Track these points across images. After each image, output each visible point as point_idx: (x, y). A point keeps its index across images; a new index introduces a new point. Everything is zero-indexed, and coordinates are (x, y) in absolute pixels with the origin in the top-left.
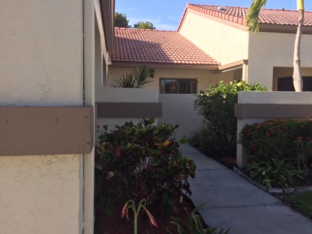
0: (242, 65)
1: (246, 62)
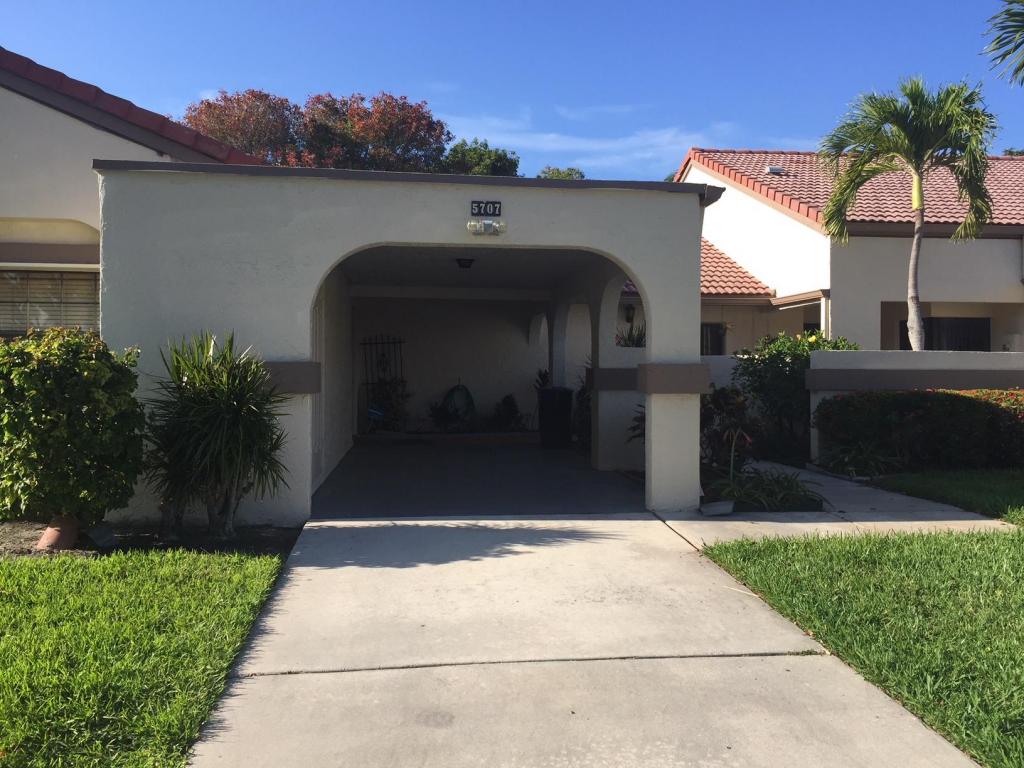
0: (819, 299)
1: (826, 293)
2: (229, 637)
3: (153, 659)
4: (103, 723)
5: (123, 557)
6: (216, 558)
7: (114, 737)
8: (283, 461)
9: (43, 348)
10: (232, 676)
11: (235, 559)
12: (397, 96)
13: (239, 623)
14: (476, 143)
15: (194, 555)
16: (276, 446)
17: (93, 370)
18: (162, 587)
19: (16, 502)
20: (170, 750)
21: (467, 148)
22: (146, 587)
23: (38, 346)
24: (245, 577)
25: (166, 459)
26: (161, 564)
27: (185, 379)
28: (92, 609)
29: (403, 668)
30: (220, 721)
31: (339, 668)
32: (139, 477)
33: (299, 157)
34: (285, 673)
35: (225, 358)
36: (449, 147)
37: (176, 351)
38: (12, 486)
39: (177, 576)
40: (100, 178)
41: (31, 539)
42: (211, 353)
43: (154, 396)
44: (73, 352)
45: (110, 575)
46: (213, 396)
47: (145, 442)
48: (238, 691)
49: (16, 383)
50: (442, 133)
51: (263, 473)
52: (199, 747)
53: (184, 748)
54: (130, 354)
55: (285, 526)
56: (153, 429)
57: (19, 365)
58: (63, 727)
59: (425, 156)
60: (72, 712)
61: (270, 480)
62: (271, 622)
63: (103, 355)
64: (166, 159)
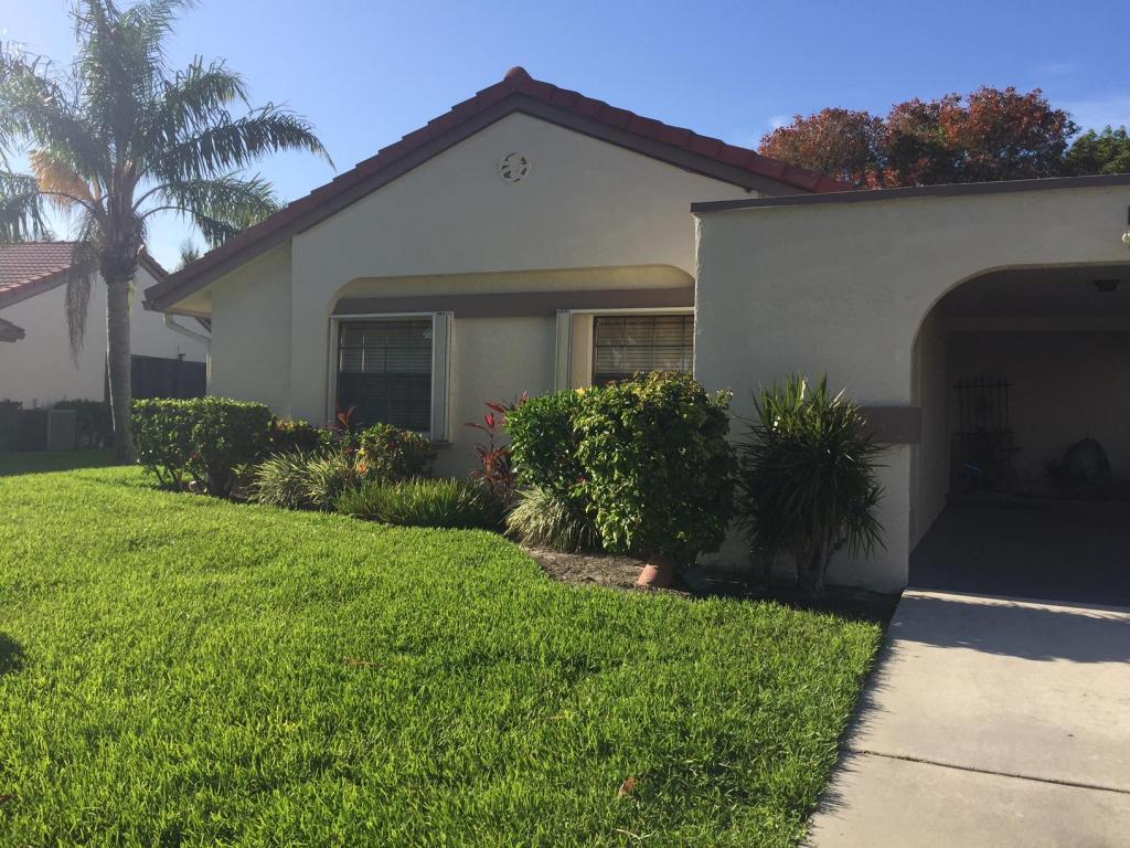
2: (835, 704)
3: (761, 714)
4: (720, 770)
5: (718, 602)
6: (810, 615)
7: (732, 787)
8: (879, 518)
9: (648, 391)
10: (845, 751)
11: (831, 620)
12: (1001, 88)
13: (844, 691)
14: (1109, 131)
15: (787, 609)
16: (872, 501)
17: (692, 413)
18: (760, 639)
19: (622, 537)
20: (788, 815)
21: (1096, 139)
22: (745, 636)
23: (643, 389)
24: (845, 642)
25: (756, 507)
26: (756, 614)
27: (776, 424)
28: (696, 651)
29: (1050, 782)
30: (837, 796)
31: (967, 765)
32: (730, 522)
33: (880, 177)
34: (903, 758)
35: (817, 403)
36: (1070, 141)
37: (767, 395)
38: (619, 521)
39: (774, 630)
40: (697, 221)
41: (632, 574)
42: (802, 396)
43: (748, 441)
44: (673, 393)
45: (708, 619)
46: (806, 443)
47: (737, 487)
48: (852, 767)
49: (625, 424)
50: (1062, 125)
51: (856, 528)
52: (817, 818)
53: (803, 816)
54: (723, 397)
55: (879, 591)
56: (745, 474)
57: (628, 406)
58: (684, 766)
59: (1038, 156)
60: (690, 753)
61: (864, 538)
62: (878, 696)
63: (701, 398)
64: (754, 195)
